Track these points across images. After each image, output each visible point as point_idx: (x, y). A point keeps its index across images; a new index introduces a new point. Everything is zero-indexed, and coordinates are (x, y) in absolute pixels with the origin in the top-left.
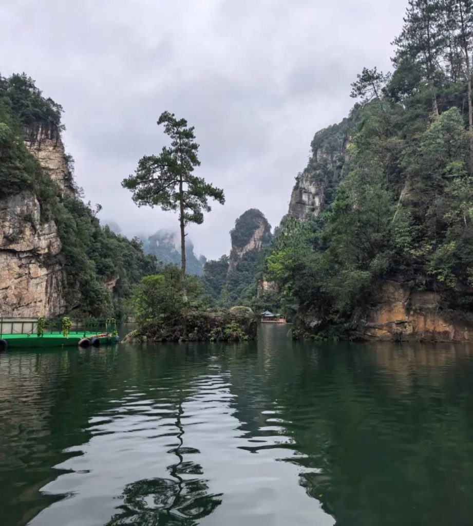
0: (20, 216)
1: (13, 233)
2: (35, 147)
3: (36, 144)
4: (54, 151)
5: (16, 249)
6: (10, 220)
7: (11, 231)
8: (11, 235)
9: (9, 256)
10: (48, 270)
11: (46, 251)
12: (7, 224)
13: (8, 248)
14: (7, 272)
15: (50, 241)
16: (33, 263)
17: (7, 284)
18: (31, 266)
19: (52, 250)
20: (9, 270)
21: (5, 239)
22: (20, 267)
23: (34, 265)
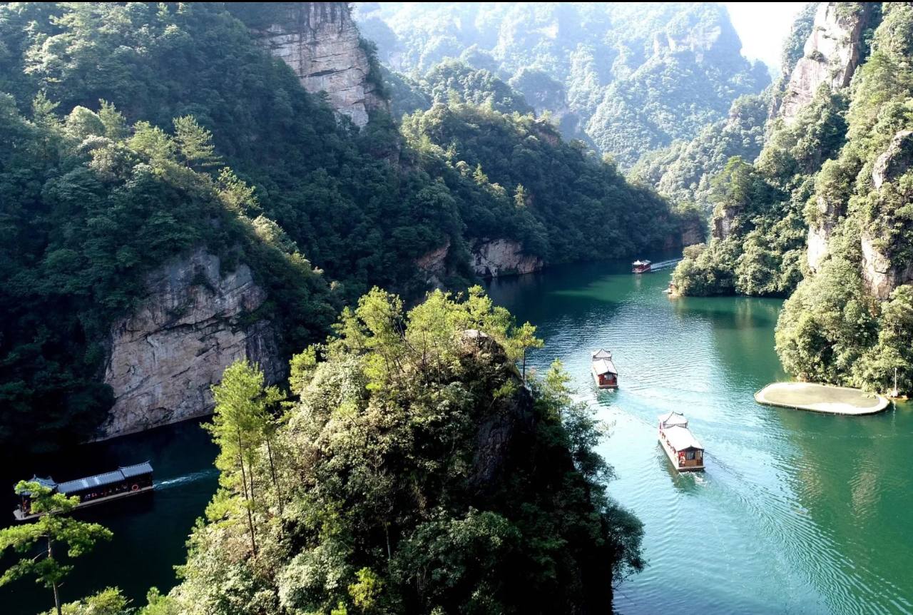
0: (186, 281)
1: (179, 304)
2: (308, 41)
3: (309, 36)
4: (341, 39)
5: (188, 322)
6: (172, 291)
7: (176, 303)
8: (177, 308)
9: (182, 331)
10: (246, 333)
11: (238, 310)
12: (168, 296)
13: (176, 324)
14: (183, 351)
15: (243, 295)
16: (222, 330)
17: (185, 366)
18: (217, 334)
19: (249, 306)
20: (185, 348)
21: (169, 316)
22: (202, 340)
23: (223, 332)
